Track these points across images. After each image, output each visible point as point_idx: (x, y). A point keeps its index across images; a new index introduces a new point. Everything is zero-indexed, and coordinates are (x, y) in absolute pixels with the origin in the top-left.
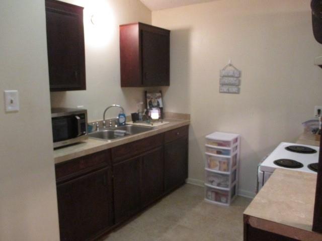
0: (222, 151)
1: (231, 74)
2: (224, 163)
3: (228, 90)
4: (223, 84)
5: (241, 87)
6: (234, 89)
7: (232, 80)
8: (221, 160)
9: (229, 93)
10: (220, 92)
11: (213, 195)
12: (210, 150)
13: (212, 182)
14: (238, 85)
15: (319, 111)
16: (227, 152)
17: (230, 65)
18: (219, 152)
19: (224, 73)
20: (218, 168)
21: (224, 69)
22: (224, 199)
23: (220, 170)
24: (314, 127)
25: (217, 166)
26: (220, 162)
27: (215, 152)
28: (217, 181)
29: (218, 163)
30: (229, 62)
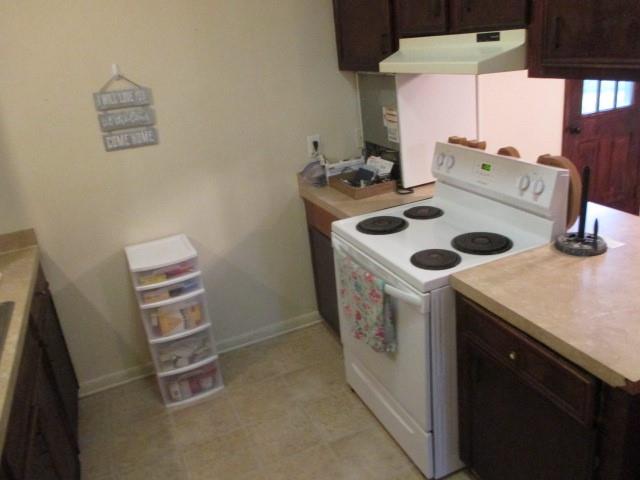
0: (183, 285)
1: (127, 98)
2: (193, 309)
3: (130, 140)
4: (109, 130)
5: (160, 126)
6: (145, 136)
7: (134, 115)
8: (183, 306)
9: (132, 146)
10: (108, 150)
11: (186, 386)
12: (152, 294)
13: (174, 363)
14: (149, 125)
15: (316, 144)
16: (191, 285)
17: (120, 77)
18: (175, 291)
19: (106, 100)
20: (182, 325)
21: (103, 92)
22: (207, 382)
23: (187, 327)
24: (318, 174)
25: (177, 322)
26: (182, 311)
27: (167, 294)
28: (186, 353)
29: (179, 316)
30: (115, 72)
